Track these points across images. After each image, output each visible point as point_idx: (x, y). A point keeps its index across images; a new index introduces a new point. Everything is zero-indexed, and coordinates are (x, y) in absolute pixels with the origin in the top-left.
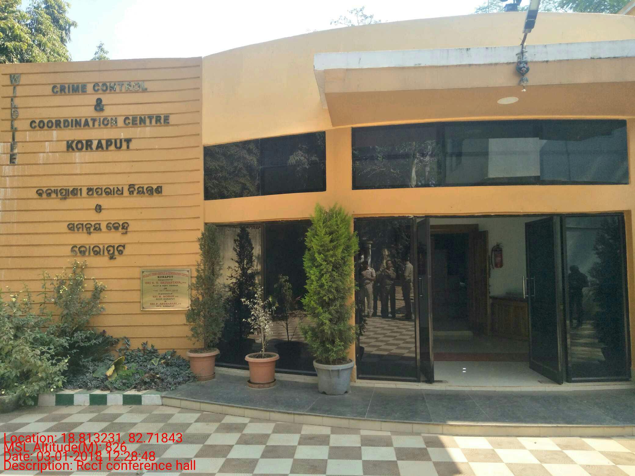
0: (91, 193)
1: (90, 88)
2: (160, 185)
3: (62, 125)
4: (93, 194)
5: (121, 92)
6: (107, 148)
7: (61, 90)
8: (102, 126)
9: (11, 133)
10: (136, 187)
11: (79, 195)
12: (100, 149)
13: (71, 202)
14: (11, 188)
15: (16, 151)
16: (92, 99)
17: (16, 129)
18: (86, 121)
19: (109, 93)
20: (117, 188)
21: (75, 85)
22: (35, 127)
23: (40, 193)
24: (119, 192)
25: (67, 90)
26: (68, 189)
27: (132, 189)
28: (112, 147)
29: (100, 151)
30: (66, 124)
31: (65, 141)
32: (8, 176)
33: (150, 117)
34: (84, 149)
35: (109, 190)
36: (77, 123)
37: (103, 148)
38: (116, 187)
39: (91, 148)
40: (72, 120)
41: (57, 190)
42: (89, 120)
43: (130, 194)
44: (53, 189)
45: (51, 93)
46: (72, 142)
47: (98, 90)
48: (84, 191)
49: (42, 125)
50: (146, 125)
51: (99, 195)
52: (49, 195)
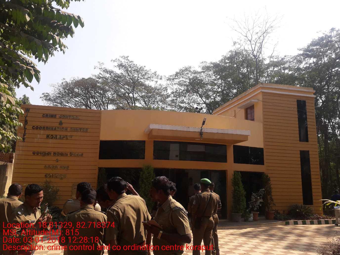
0: (55, 154)
1: (57, 116)
2: (82, 153)
3: (45, 129)
5: (70, 119)
6: (63, 138)
7: (46, 116)
8: (61, 130)
9: (24, 130)
10: (73, 153)
11: (50, 155)
13: (47, 158)
14: (22, 151)
15: (25, 137)
16: (59, 121)
17: (26, 128)
19: (65, 119)
21: (52, 115)
22: (34, 128)
23: (34, 153)
24: (66, 155)
25: (48, 116)
26: (46, 153)
27: (71, 154)
30: (47, 129)
31: (46, 134)
32: (21, 146)
33: (81, 129)
34: (53, 138)
35: (62, 154)
36: (52, 129)
37: (61, 138)
38: (65, 153)
39: (57, 138)
41: (41, 152)
42: (56, 127)
43: (70, 156)
44: (39, 152)
45: (42, 117)
46: (49, 136)
47: (61, 117)
48: (52, 153)
49: (37, 128)
50: (78, 132)
51: (58, 155)
52: (38, 154)
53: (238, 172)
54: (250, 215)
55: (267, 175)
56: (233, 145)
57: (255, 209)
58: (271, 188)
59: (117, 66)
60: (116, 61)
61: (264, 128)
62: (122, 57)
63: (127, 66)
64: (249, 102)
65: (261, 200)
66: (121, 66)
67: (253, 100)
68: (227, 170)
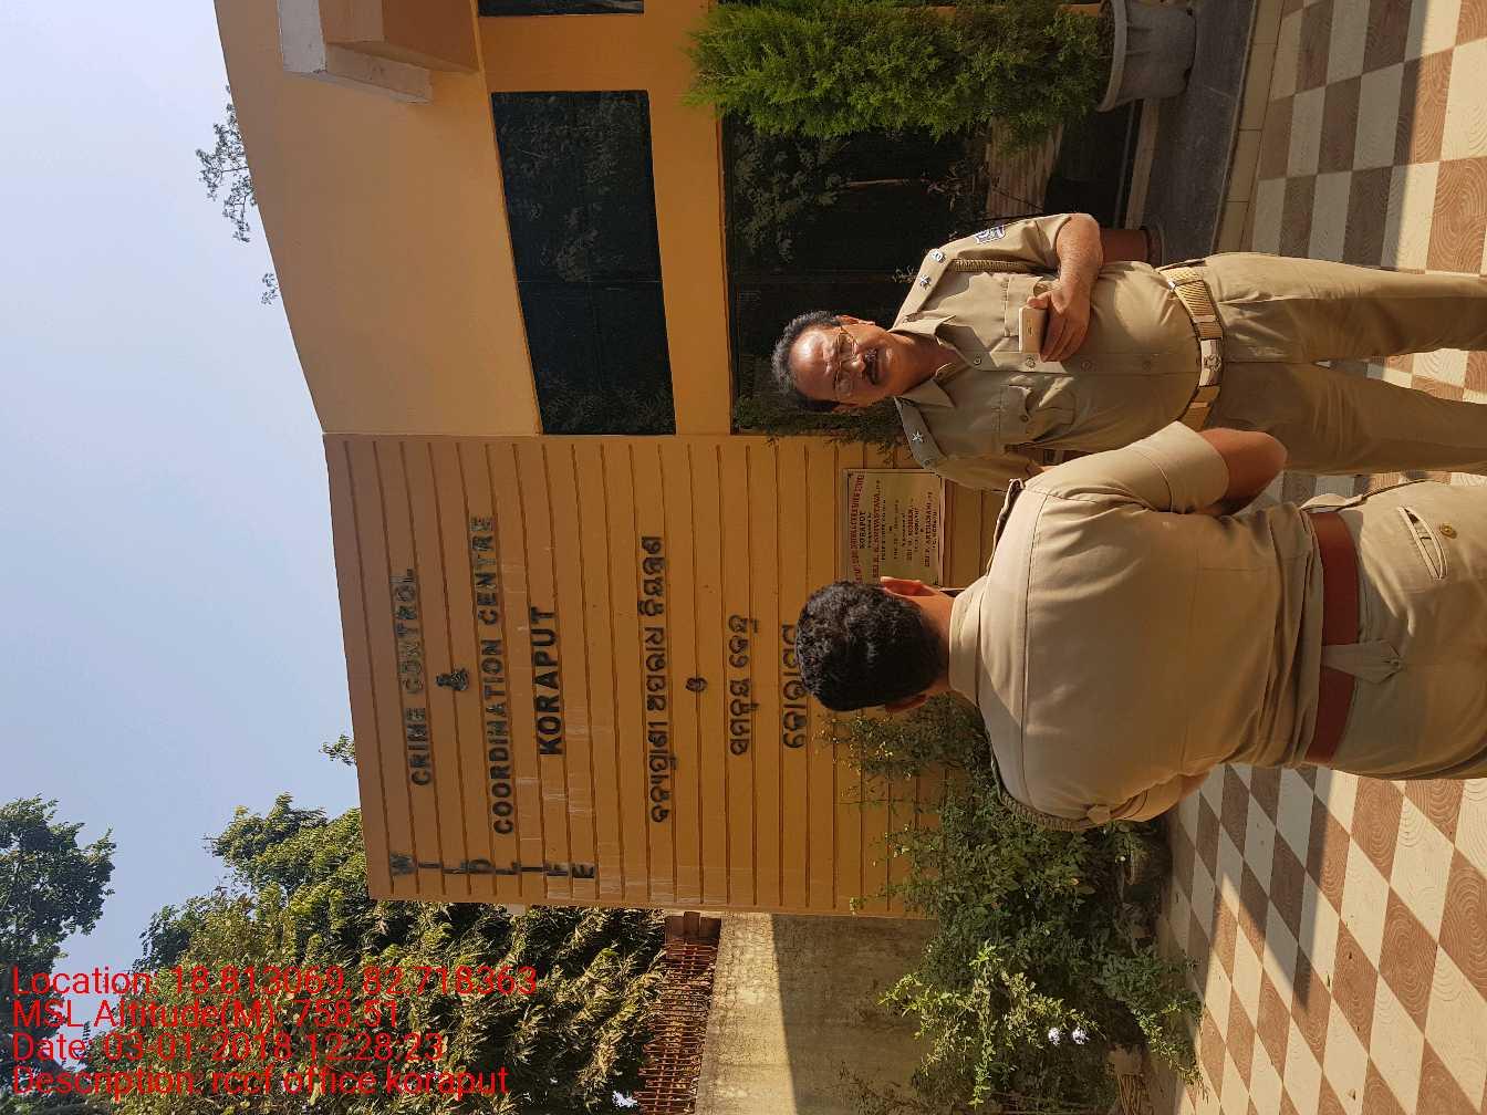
0: (660, 702)
1: (414, 702)
2: (640, 541)
4: (662, 698)
6: (554, 664)
7: (421, 766)
9: (525, 875)
11: (665, 728)
12: (557, 679)
13: (681, 745)
14: (649, 878)
16: (440, 695)
18: (492, 710)
20: (647, 641)
21: (409, 733)
23: (661, 815)
25: (422, 753)
27: (651, 610)
28: (552, 651)
29: (561, 679)
30: (500, 754)
31: (539, 758)
32: (623, 884)
34: (557, 715)
35: (655, 659)
36: (497, 728)
38: (645, 645)
39: (557, 697)
40: (491, 741)
42: (488, 704)
44: (651, 786)
45: (430, 788)
47: (417, 682)
49: (504, 809)
50: (499, 575)
51: (664, 682)
52: (665, 795)
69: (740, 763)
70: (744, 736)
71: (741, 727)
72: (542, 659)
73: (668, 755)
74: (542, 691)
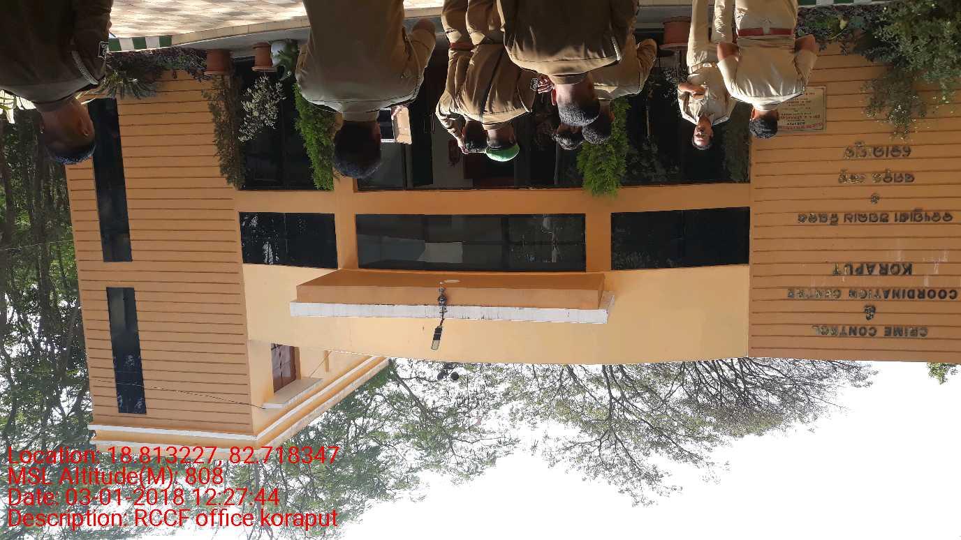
0: (884, 217)
1: (881, 332)
2: (801, 223)
3: (917, 293)
4: (882, 215)
5: (843, 326)
6: (862, 268)
7: (916, 331)
8: (868, 290)
10: (828, 222)
11: (899, 214)
12: (871, 264)
13: (909, 206)
16: (878, 320)
18: (886, 297)
19: (858, 325)
20: (851, 221)
21: (898, 336)
22: (951, 292)
23: (948, 217)
24: (850, 216)
25: (909, 331)
26: (911, 221)
27: (835, 219)
28: (855, 267)
30: (911, 294)
31: (914, 275)
33: (810, 298)
34: (890, 265)
35: (862, 219)
36: (896, 294)
37: (867, 265)
38: (853, 223)
39: (880, 265)
40: (903, 297)
41: (926, 220)
42: (883, 297)
43: (836, 215)
44: (931, 222)
45: (928, 329)
46: (904, 273)
47: (871, 329)
48: (892, 218)
49: (942, 294)
50: (816, 288)
51: (873, 214)
52: (936, 214)
53: (322, 189)
54: (280, 60)
55: (229, 182)
56: (339, 269)
57: (264, 79)
58: (217, 145)
59: (662, 476)
60: (669, 490)
61: (243, 324)
62: (651, 501)
63: (634, 479)
64: (291, 402)
65: (248, 106)
66: (653, 477)
67: (279, 406)
68: (355, 192)
69: (918, 179)
70: (904, 176)
71: (899, 178)
72: (860, 270)
73: (913, 213)
74: (877, 271)
